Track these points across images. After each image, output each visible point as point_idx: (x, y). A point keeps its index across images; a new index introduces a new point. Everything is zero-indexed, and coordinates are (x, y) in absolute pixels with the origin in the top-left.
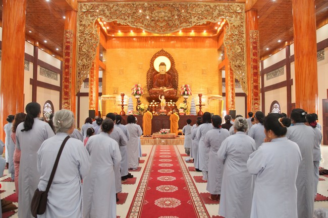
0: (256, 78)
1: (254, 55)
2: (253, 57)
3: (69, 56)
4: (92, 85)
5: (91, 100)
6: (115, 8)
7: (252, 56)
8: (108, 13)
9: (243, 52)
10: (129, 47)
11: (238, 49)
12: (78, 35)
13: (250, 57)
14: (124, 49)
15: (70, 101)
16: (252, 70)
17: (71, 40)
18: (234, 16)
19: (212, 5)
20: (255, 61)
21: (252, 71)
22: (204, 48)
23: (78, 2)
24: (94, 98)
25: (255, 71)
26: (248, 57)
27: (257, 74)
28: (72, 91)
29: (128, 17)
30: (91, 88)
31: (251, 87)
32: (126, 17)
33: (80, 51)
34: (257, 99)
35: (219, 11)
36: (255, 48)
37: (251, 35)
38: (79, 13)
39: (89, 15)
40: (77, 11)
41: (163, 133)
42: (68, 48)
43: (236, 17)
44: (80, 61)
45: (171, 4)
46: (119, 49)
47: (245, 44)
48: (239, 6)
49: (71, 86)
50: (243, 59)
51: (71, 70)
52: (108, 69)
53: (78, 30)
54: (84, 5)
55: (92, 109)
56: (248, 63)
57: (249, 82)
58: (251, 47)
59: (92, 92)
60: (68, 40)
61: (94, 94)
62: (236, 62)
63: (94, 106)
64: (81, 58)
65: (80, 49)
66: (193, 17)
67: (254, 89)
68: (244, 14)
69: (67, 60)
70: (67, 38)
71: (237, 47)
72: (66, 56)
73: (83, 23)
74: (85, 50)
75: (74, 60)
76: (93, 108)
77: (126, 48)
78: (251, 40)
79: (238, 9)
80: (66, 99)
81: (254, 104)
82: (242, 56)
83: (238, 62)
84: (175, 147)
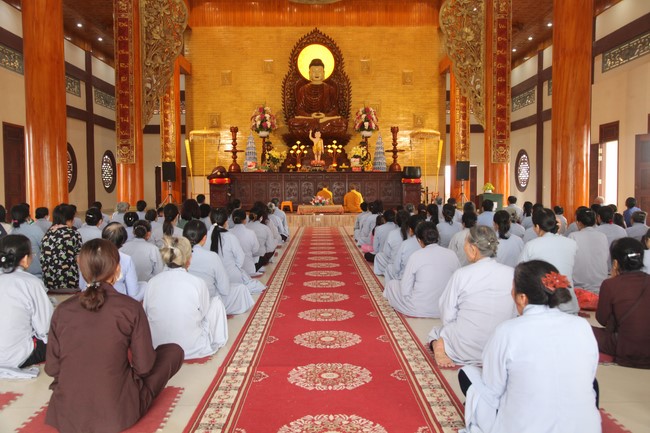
0: (502, 94)
1: (499, 47)
2: (498, 52)
3: (127, 49)
4: (166, 108)
5: (166, 140)
7: (495, 49)
9: (479, 40)
10: (242, 23)
11: (468, 35)
12: (143, 4)
13: (491, 50)
14: (232, 28)
15: (133, 141)
16: (494, 77)
17: (129, 16)
21: (494, 81)
24: (172, 137)
25: (501, 80)
26: (488, 50)
27: (504, 85)
28: (136, 121)
30: (166, 116)
31: (493, 113)
33: (147, 38)
34: (502, 137)
36: (502, 32)
37: (495, 5)
41: (317, 204)
42: (123, 32)
44: (149, 62)
46: (222, 28)
47: (482, 24)
49: (133, 111)
50: (479, 57)
51: (132, 78)
52: (198, 72)
55: (168, 160)
56: (487, 65)
57: (489, 102)
58: (495, 30)
59: (166, 124)
60: (123, 15)
61: (172, 129)
62: (465, 61)
63: (172, 153)
64: (151, 54)
65: (149, 36)
67: (498, 116)
69: (124, 59)
70: (120, 11)
71: (466, 30)
72: (120, 49)
74: (158, 37)
75: (137, 56)
76: (170, 157)
77: (235, 25)
78: (496, 17)
80: (124, 137)
81: (498, 146)
82: (476, 49)
83: (467, 63)
84: (341, 230)
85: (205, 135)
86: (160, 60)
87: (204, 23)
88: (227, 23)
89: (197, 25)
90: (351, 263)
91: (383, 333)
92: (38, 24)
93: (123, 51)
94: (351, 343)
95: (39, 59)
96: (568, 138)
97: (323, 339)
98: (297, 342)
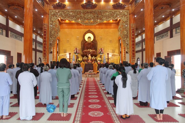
0: (133, 46)
1: (133, 35)
2: (132, 37)
4: (54, 48)
5: (54, 56)
6: (67, 13)
7: (132, 36)
8: (64, 15)
9: (128, 34)
10: (72, 28)
11: (125, 32)
12: (49, 26)
13: (131, 36)
14: (69, 29)
15: (46, 57)
17: (47, 28)
18: (124, 16)
19: (113, 11)
20: (133, 38)
22: (111, 28)
23: (49, 10)
24: (55, 55)
25: (133, 43)
26: (130, 36)
27: (134, 44)
28: (47, 52)
29: (73, 17)
30: (54, 50)
31: (131, 50)
32: (72, 18)
33: (50, 33)
34: (134, 56)
35: (117, 14)
36: (133, 32)
37: (131, 26)
38: (50, 15)
39: (55, 16)
40: (49, 14)
41: (90, 72)
42: (45, 32)
43: (125, 17)
45: (94, 11)
46: (67, 29)
47: (128, 30)
48: (126, 11)
49: (47, 50)
51: (47, 42)
52: (61, 40)
53: (49, 23)
54: (52, 11)
55: (54, 61)
56: (130, 39)
57: (131, 48)
58: (132, 32)
59: (54, 52)
61: (55, 53)
63: (55, 59)
64: (51, 37)
65: (51, 33)
66: (104, 17)
68: (128, 16)
69: (45, 38)
70: (44, 27)
71: (125, 31)
73: (52, 20)
74: (53, 33)
75: (48, 37)
76: (54, 60)
77: (70, 29)
78: (132, 28)
79: (126, 13)
80: (44, 56)
81: (133, 58)
82: (127, 36)
83: (125, 39)
84: (96, 79)
86: (53, 38)
87: (63, 28)
88: (68, 28)
89: (61, 29)
91: (108, 112)
92: (27, 33)
93: (45, 36)
94: (101, 115)
95: (27, 40)
96: (149, 58)
97: (95, 114)
98: (89, 115)
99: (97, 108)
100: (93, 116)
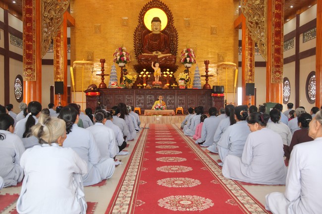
0: (278, 38)
1: (277, 8)
2: (276, 11)
3: (31, 5)
4: (58, 46)
5: (58, 68)
7: (274, 10)
9: (263, 4)
13: (271, 10)
15: (35, 66)
16: (273, 27)
21: (273, 30)
24: (61, 66)
25: (277, 29)
26: (269, 10)
27: (280, 33)
28: (37, 53)
30: (57, 52)
31: (272, 51)
34: (278, 66)
41: (158, 109)
44: (46, 14)
49: (35, 46)
50: (263, 14)
51: (34, 24)
55: (59, 80)
56: (269, 20)
57: (270, 44)
59: (58, 57)
61: (61, 61)
62: (254, 17)
63: (61, 76)
64: (48, 9)
67: (275, 53)
69: (29, 11)
72: (27, 4)
75: (38, 10)
76: (60, 78)
80: (28, 63)
81: (276, 72)
82: (262, 9)
83: (255, 18)
84: (174, 125)
85: (83, 64)
86: (53, 13)
90: (186, 146)
91: (229, 198)
93: (28, 6)
94: (206, 207)
97: (182, 202)
98: (161, 205)
99: (186, 186)
100: (175, 210)
